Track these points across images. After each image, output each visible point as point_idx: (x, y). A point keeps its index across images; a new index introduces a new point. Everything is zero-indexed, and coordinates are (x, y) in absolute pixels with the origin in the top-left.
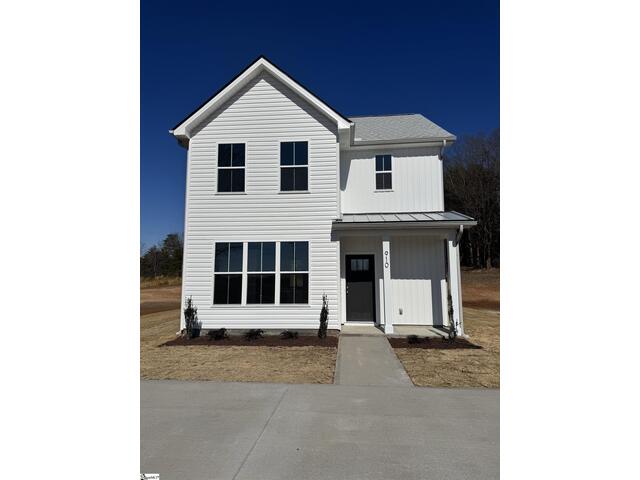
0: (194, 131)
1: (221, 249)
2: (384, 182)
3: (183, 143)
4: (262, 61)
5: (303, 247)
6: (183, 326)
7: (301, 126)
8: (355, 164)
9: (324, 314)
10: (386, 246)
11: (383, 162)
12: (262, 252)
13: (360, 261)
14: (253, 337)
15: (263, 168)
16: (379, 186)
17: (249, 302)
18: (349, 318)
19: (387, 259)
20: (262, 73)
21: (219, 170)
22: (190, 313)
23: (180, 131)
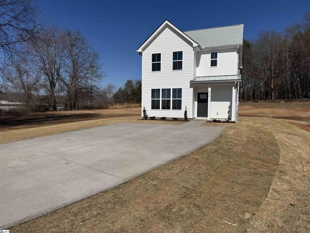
0: (144, 49)
1: (153, 91)
2: (214, 63)
3: (140, 54)
4: (167, 22)
5: (180, 90)
6: (143, 116)
7: (180, 45)
8: (203, 56)
9: (186, 112)
10: (210, 89)
11: (214, 55)
12: (166, 92)
13: (203, 95)
14: (163, 119)
15: (167, 62)
16: (212, 65)
17: (162, 109)
18: (198, 116)
19: (209, 94)
20: (167, 26)
21: (153, 64)
22: (144, 111)
23: (140, 50)
